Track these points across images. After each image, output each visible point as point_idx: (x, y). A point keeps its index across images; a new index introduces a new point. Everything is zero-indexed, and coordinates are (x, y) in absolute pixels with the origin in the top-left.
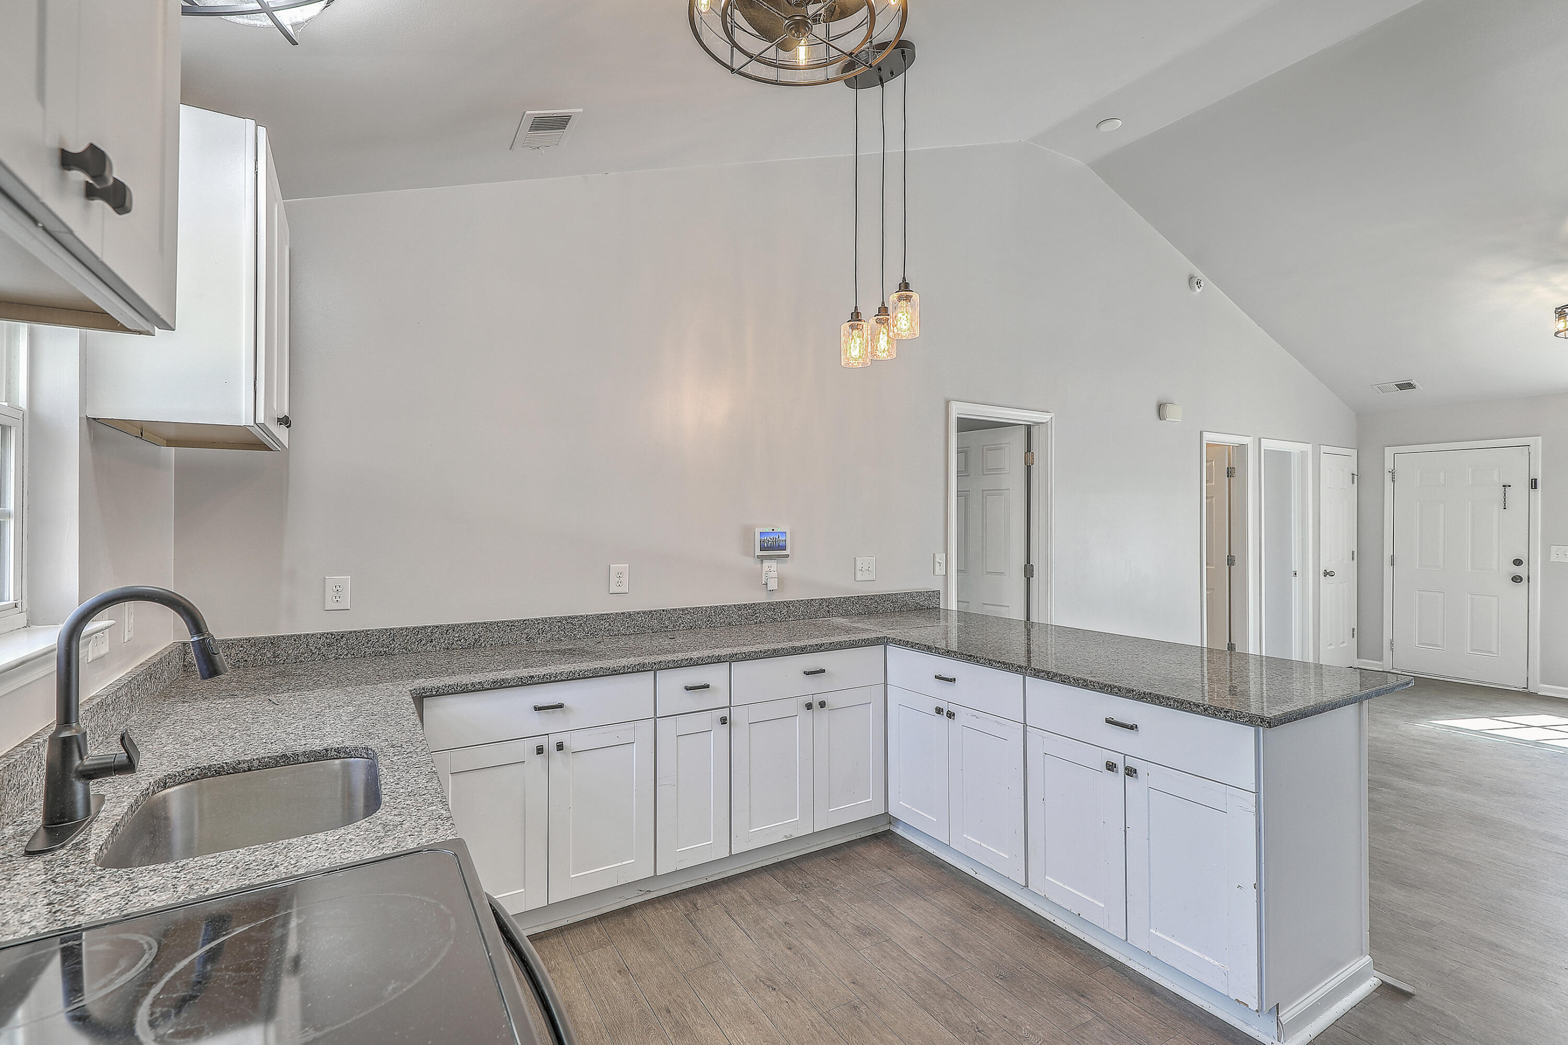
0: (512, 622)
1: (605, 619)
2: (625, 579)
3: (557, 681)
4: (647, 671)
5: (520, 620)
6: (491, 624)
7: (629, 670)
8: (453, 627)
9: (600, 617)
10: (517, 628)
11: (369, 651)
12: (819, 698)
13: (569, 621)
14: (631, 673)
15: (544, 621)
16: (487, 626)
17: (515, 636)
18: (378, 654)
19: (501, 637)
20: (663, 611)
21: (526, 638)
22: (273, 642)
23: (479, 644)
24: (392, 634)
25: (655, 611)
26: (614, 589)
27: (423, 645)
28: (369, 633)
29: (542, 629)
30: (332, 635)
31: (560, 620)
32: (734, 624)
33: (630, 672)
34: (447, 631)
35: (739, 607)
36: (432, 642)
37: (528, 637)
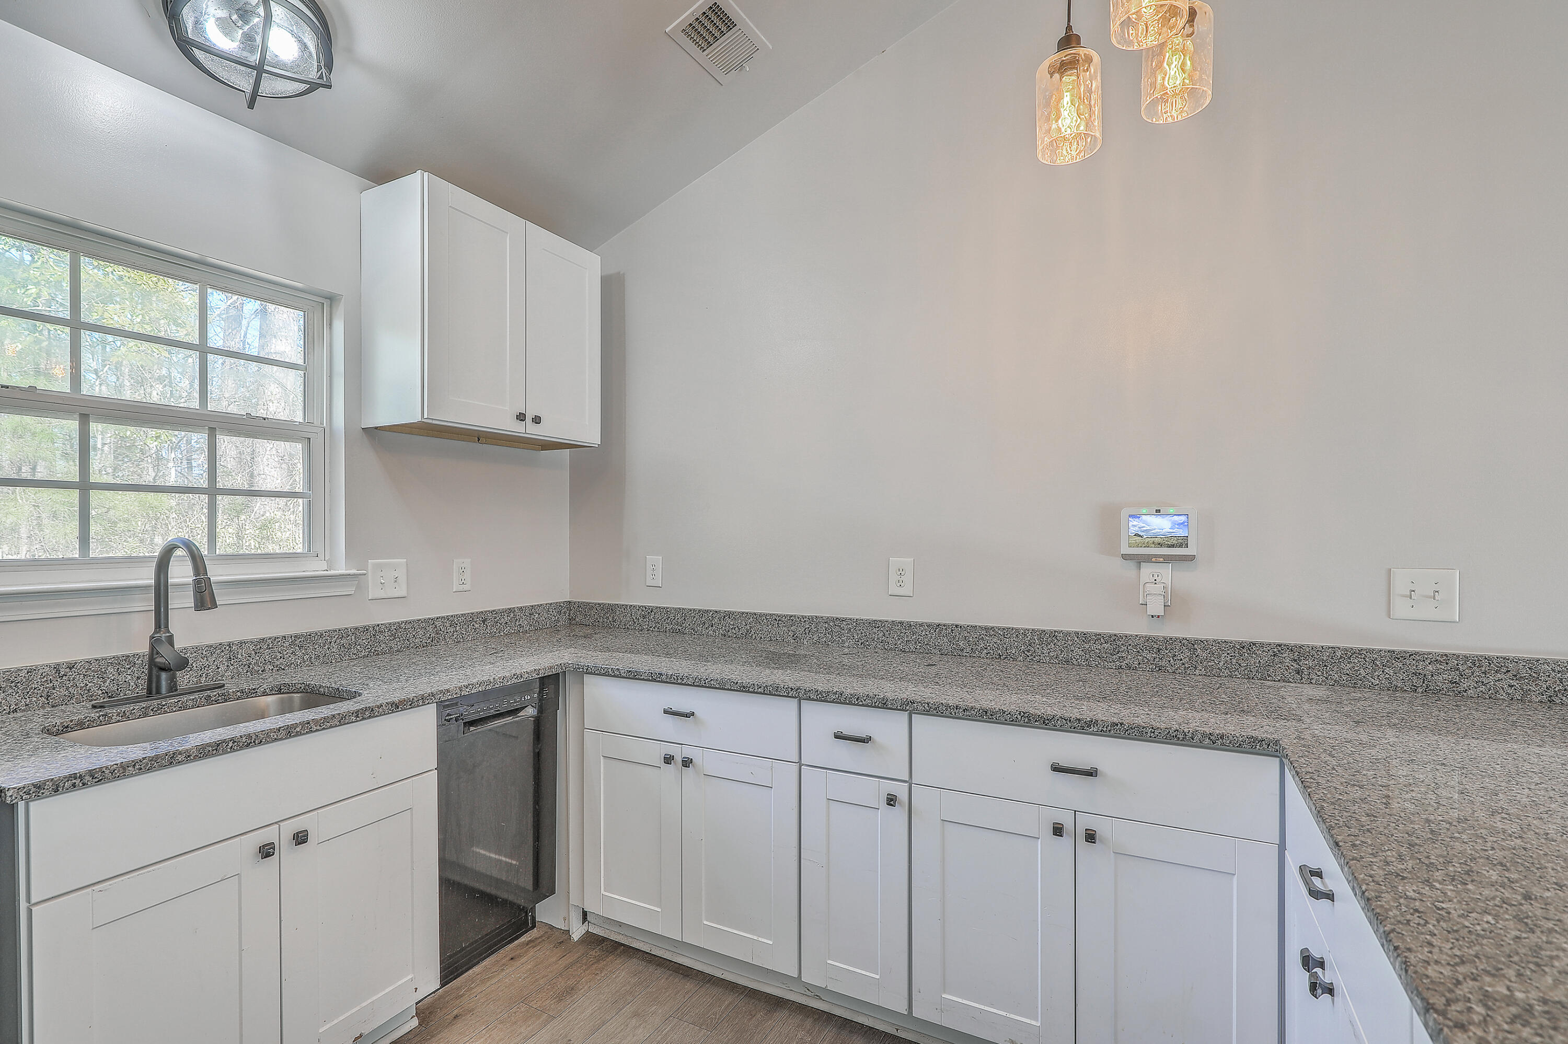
0: (780, 616)
1: (878, 627)
2: (908, 578)
3: (683, 684)
4: (781, 696)
5: (787, 615)
6: (761, 615)
7: (760, 690)
8: (729, 614)
9: (873, 624)
10: (784, 623)
11: (669, 627)
12: (1084, 822)
13: (837, 623)
14: (762, 694)
15: (811, 619)
16: (757, 617)
17: (782, 633)
18: (674, 631)
19: (769, 631)
20: (957, 626)
21: (793, 636)
22: (612, 608)
23: (750, 635)
24: (684, 613)
25: (944, 626)
26: (894, 589)
27: (706, 628)
28: (668, 610)
29: (808, 628)
30: (645, 608)
31: (827, 620)
32: (1075, 662)
33: (760, 693)
34: (724, 617)
35: (1085, 637)
36: (712, 626)
37: (795, 636)
